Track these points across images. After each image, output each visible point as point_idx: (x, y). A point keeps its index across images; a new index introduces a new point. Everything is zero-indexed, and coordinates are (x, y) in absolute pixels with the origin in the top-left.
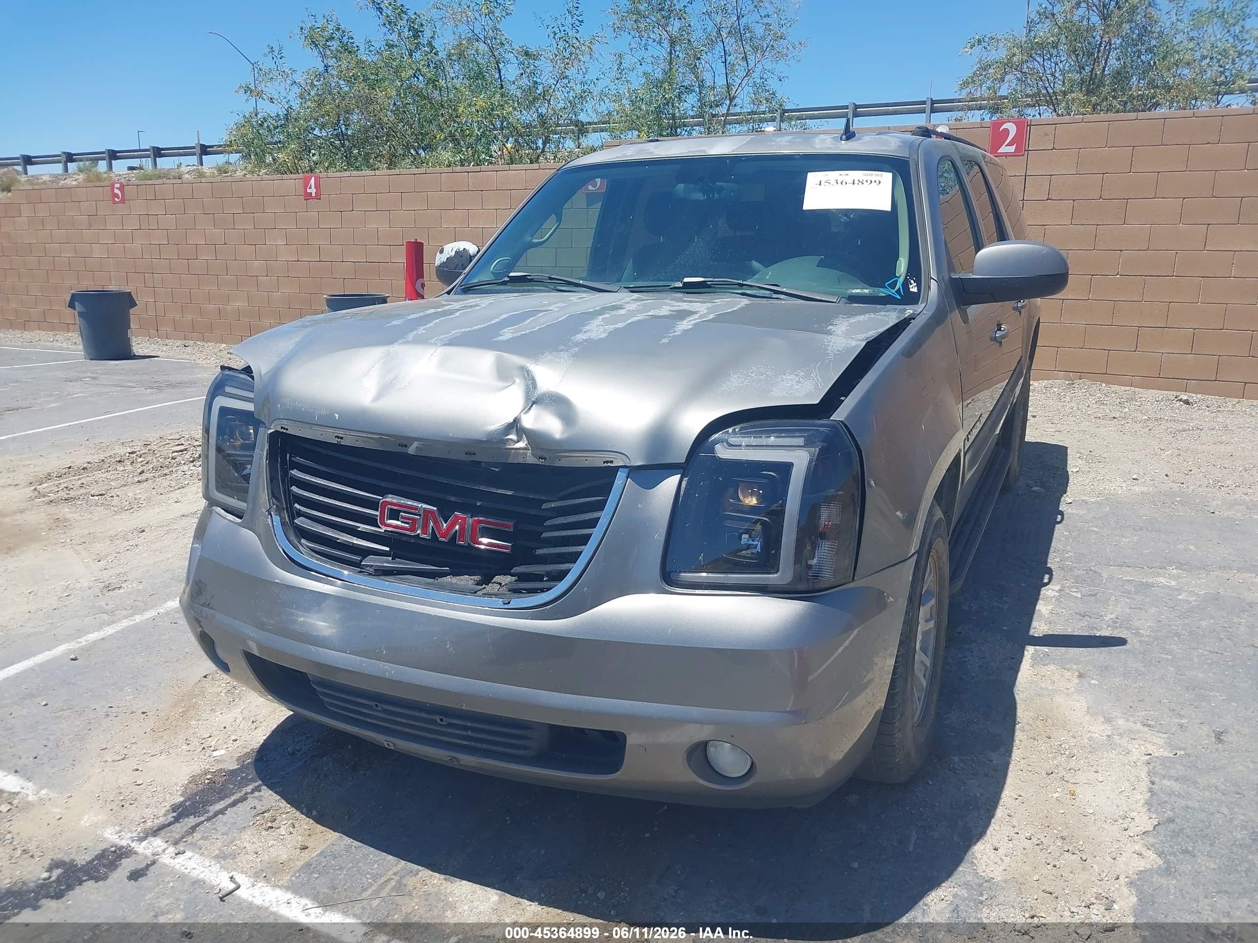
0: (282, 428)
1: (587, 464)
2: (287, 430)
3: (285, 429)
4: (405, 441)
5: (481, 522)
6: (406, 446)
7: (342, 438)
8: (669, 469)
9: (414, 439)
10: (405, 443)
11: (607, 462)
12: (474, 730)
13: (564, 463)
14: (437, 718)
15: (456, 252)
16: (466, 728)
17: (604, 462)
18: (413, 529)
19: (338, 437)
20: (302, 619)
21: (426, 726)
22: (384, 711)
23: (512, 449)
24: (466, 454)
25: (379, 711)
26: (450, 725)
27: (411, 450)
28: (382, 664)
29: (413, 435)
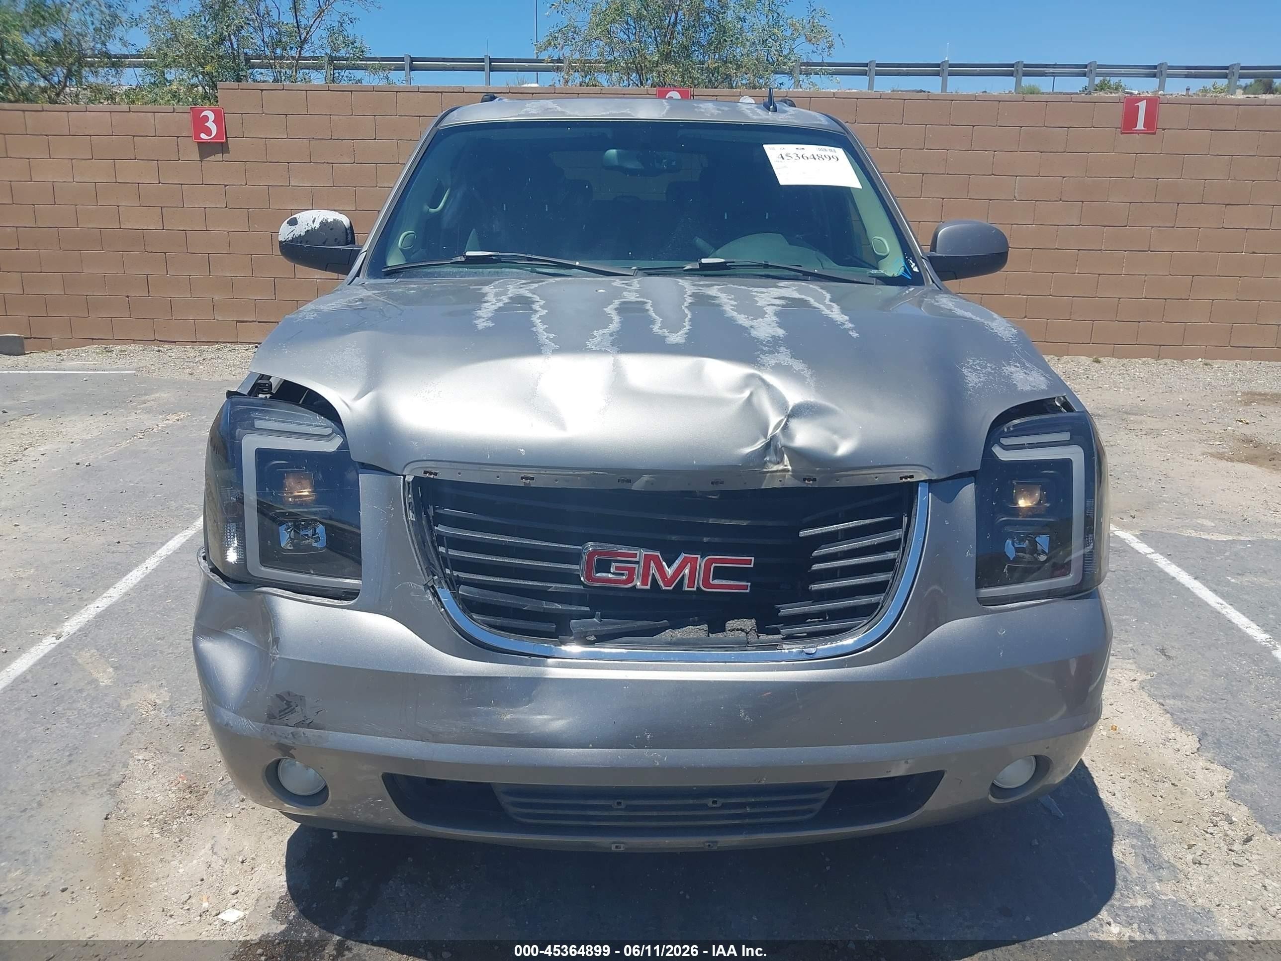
0: (425, 472)
1: (877, 481)
2: (436, 474)
3: (431, 473)
4: (627, 474)
5: (715, 561)
6: (629, 481)
7: (532, 479)
8: (962, 478)
9: (641, 472)
10: (628, 476)
11: (906, 477)
12: (753, 805)
13: (843, 483)
14: (709, 802)
15: (321, 223)
16: (743, 805)
17: (901, 478)
18: (630, 579)
19: (527, 478)
20: (508, 717)
21: (686, 813)
22: (629, 808)
23: (768, 472)
24: (712, 483)
25: (621, 810)
26: (724, 806)
27: (637, 486)
28: (646, 751)
29: (643, 467)
